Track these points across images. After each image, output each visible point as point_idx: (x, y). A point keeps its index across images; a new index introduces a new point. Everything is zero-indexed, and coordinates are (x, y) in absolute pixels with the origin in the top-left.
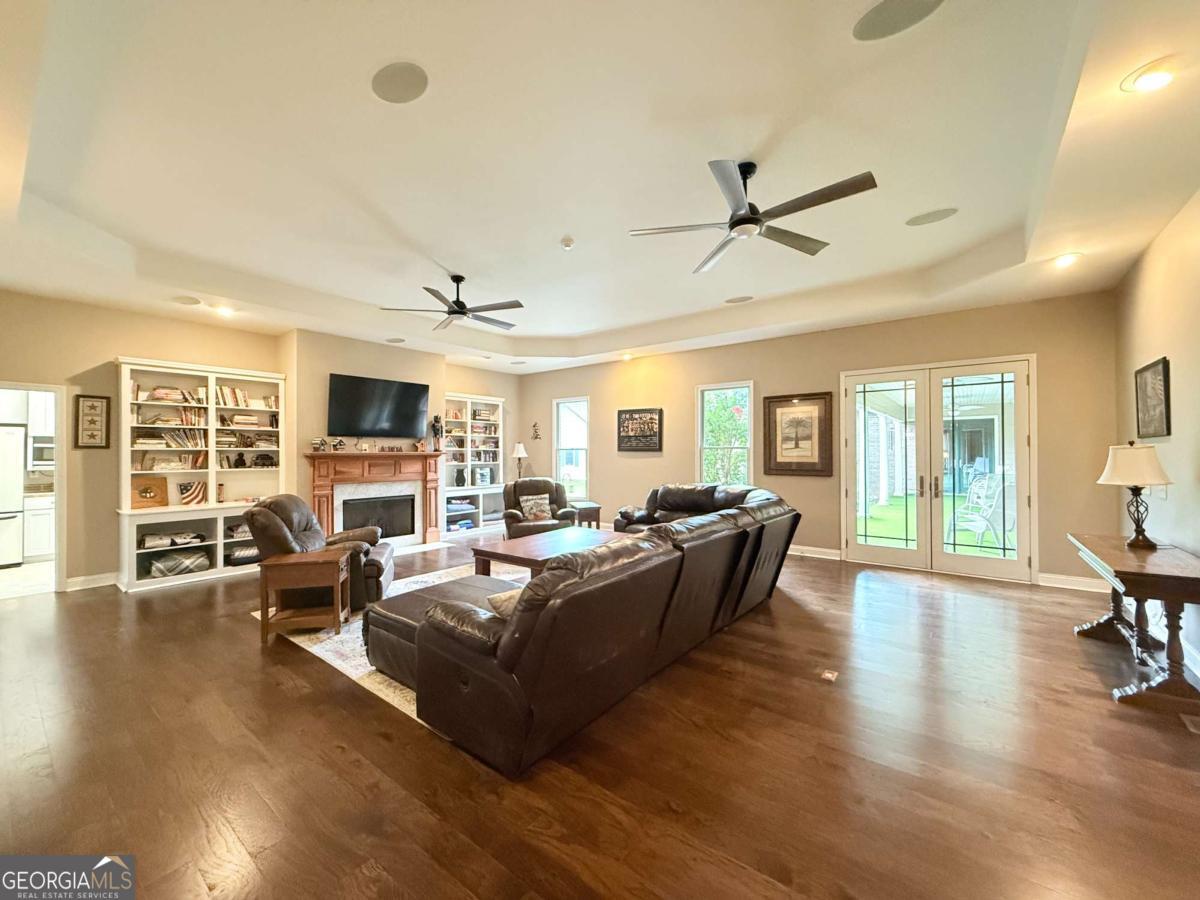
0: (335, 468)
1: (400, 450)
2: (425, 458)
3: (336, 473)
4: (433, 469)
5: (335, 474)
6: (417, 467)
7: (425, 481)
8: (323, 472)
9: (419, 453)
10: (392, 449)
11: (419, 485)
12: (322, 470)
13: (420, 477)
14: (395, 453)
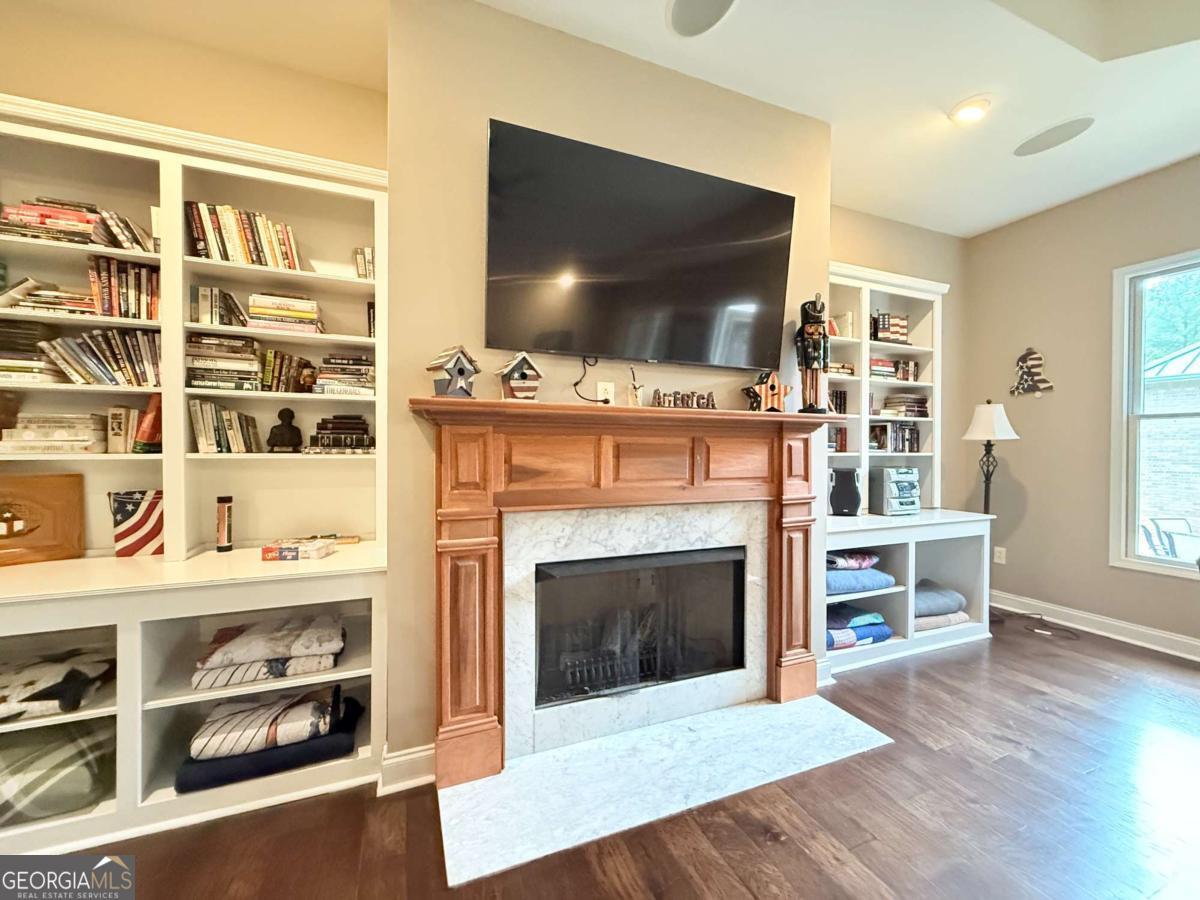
0: (508, 460)
1: (708, 402)
2: (777, 431)
3: (514, 473)
4: (798, 468)
5: (510, 480)
6: (754, 460)
7: (776, 506)
8: (470, 469)
9: (761, 413)
10: (684, 400)
11: (759, 515)
12: (463, 464)
13: (762, 493)
14: (693, 411)
